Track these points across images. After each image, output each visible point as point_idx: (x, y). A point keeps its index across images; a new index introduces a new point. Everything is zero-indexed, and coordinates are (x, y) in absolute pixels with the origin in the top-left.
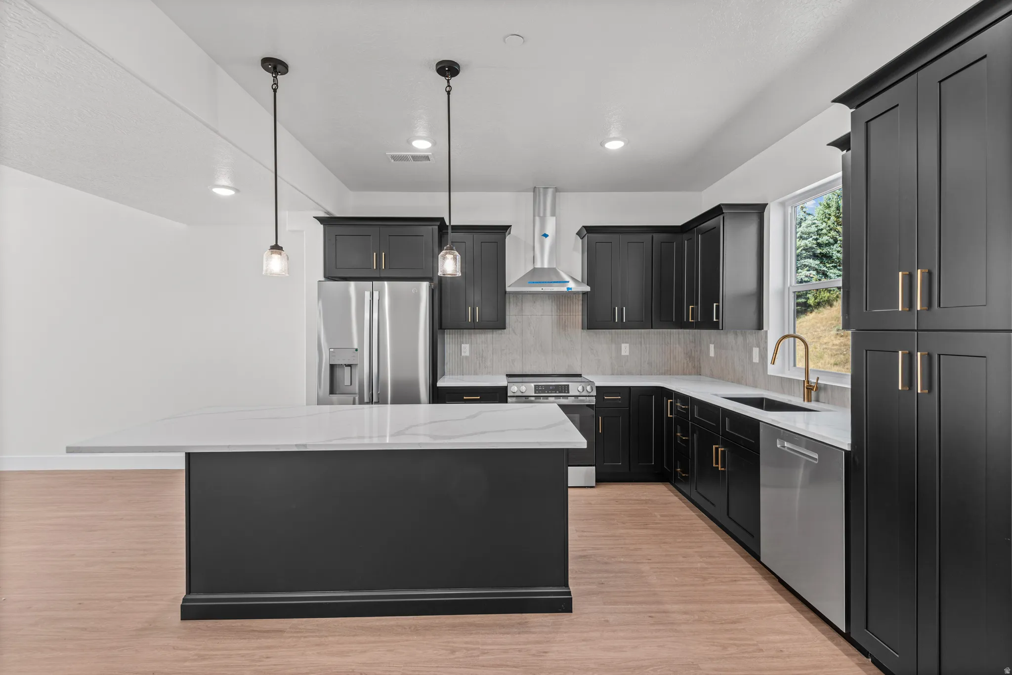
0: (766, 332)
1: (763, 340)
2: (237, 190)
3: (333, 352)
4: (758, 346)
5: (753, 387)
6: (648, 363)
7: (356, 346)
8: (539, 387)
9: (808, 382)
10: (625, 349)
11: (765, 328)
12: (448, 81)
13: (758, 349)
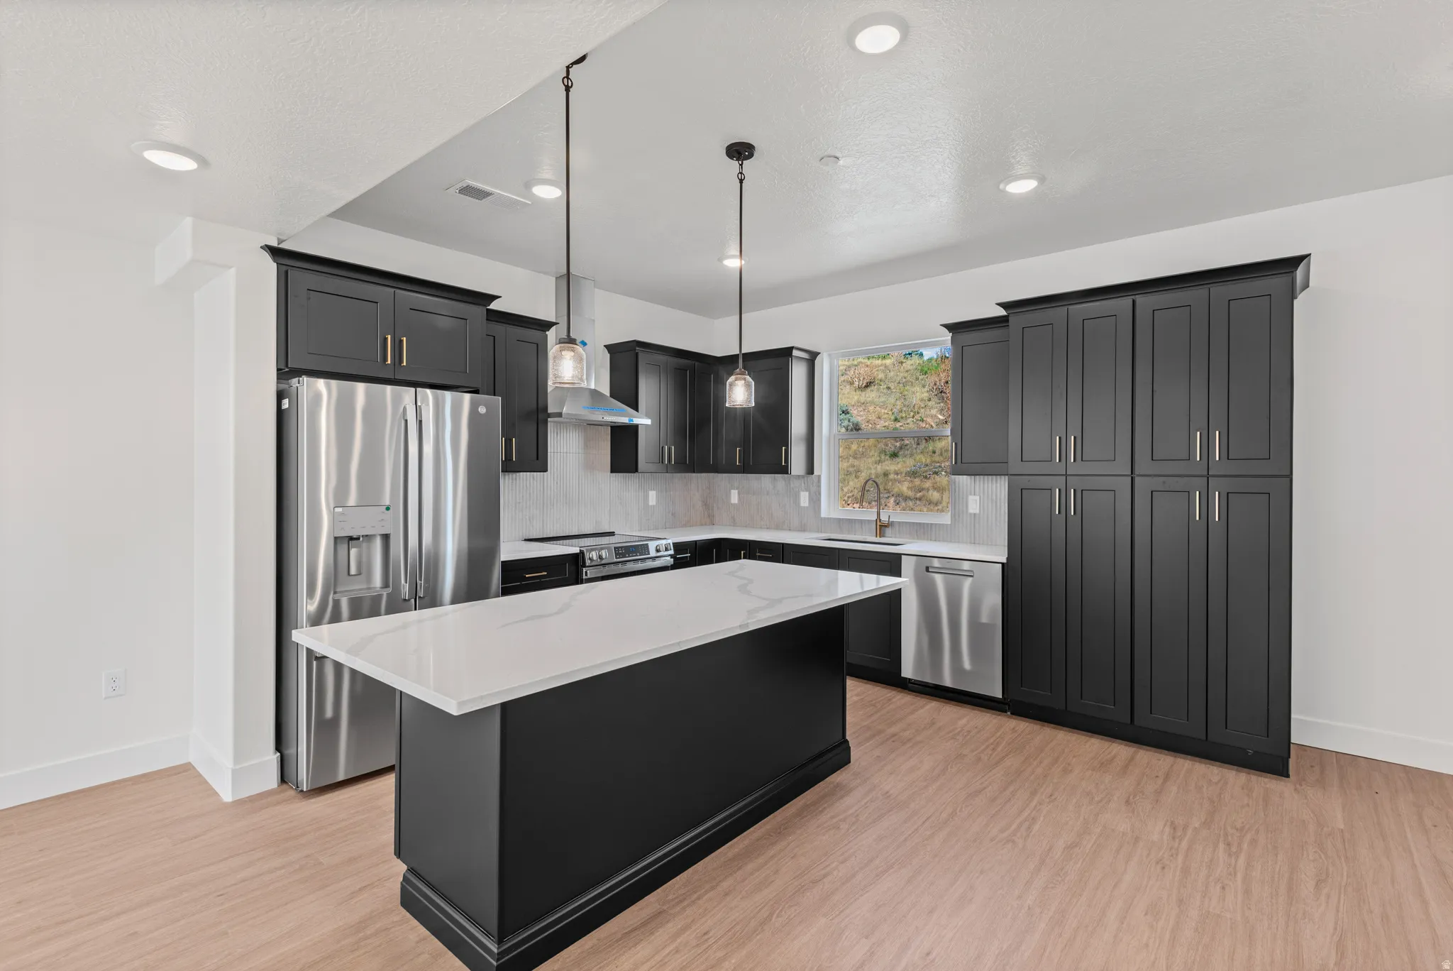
0: (819, 477)
1: (814, 484)
2: (203, 162)
3: (342, 514)
4: (807, 489)
5: (801, 531)
6: (672, 514)
7: (387, 503)
8: (618, 550)
9: (880, 520)
10: (653, 496)
11: (816, 472)
12: (741, 165)
13: (807, 494)
